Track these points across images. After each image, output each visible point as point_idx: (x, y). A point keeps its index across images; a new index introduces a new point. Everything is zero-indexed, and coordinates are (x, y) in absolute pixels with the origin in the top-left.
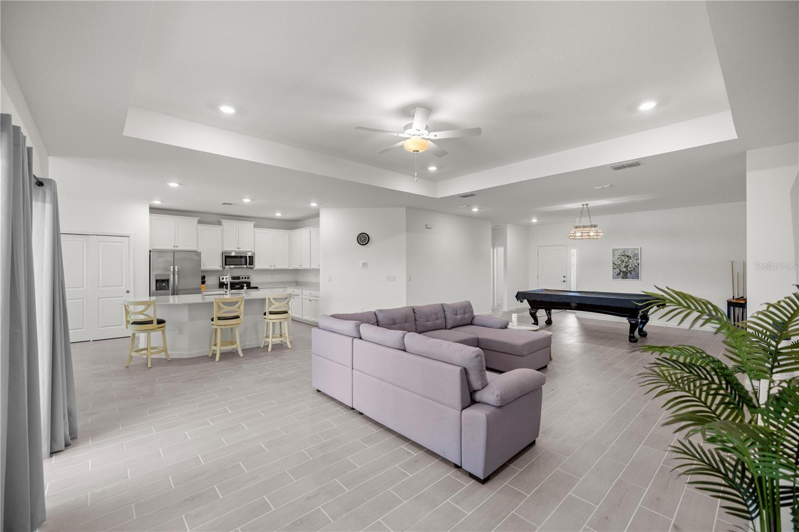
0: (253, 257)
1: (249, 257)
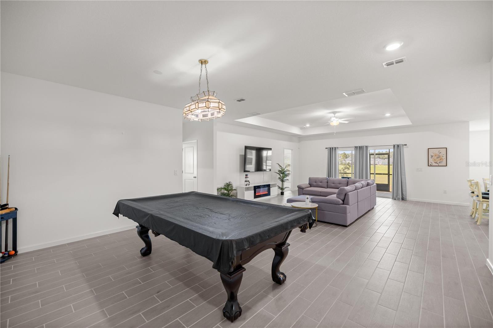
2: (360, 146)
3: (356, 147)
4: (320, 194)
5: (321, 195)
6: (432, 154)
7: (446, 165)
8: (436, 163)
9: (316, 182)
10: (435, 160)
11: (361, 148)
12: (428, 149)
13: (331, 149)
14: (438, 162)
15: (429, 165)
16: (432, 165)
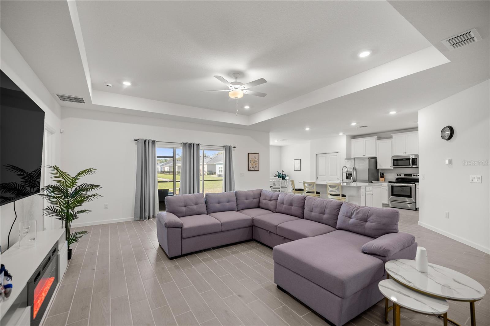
0: (416, 159)
1: (412, 159)
2: (189, 142)
3: (185, 144)
4: (220, 228)
5: (223, 230)
6: (251, 159)
7: (258, 170)
8: (253, 167)
9: (185, 206)
10: (252, 165)
11: (191, 146)
12: (249, 153)
13: (147, 142)
14: (254, 167)
15: (249, 170)
16: (251, 170)
